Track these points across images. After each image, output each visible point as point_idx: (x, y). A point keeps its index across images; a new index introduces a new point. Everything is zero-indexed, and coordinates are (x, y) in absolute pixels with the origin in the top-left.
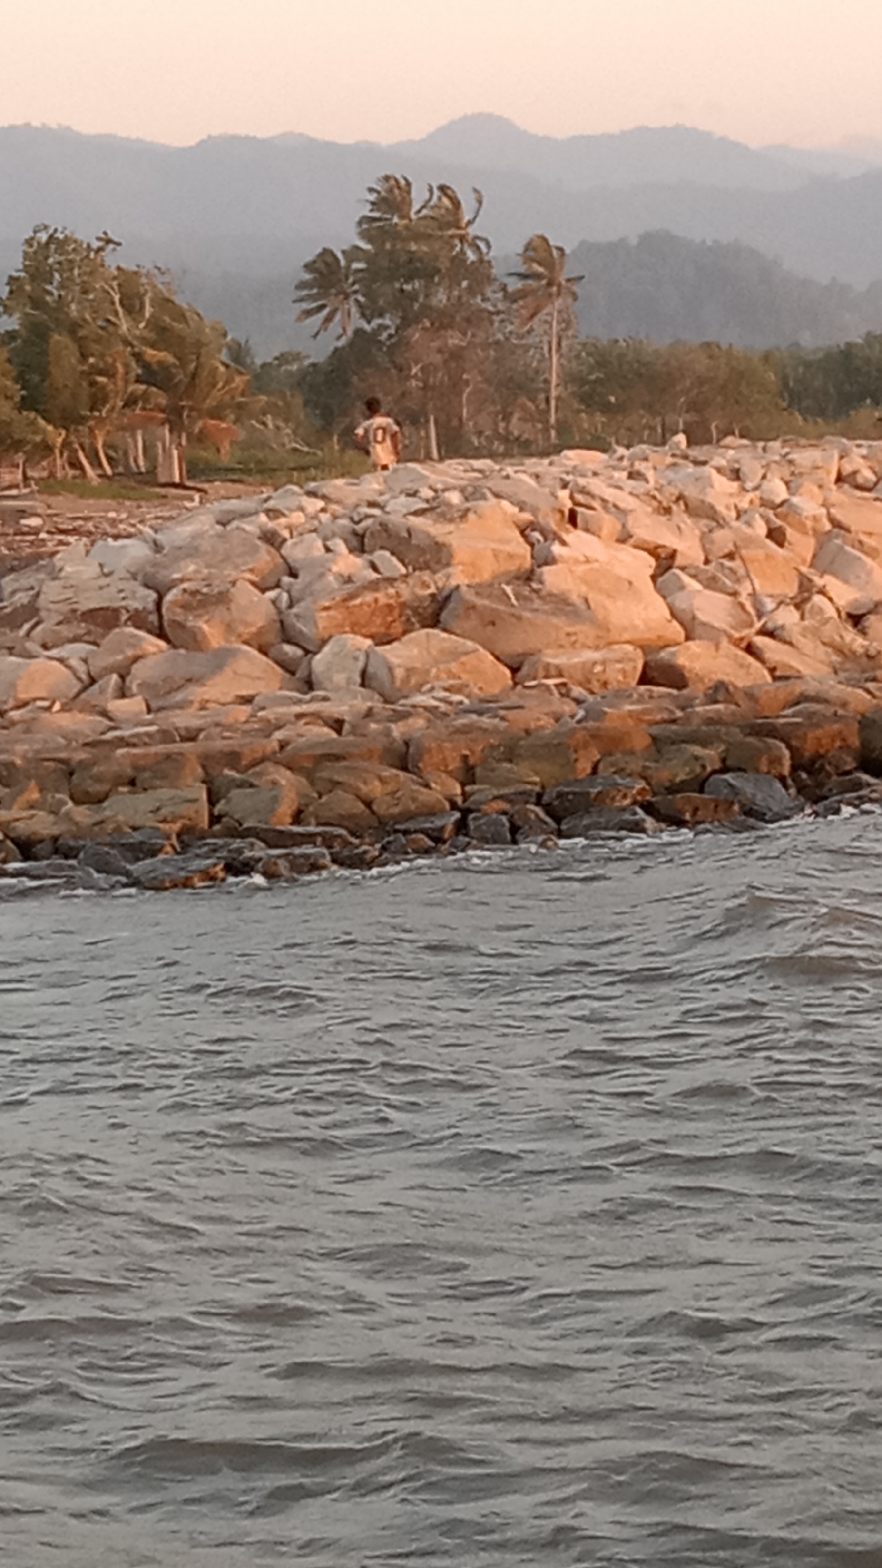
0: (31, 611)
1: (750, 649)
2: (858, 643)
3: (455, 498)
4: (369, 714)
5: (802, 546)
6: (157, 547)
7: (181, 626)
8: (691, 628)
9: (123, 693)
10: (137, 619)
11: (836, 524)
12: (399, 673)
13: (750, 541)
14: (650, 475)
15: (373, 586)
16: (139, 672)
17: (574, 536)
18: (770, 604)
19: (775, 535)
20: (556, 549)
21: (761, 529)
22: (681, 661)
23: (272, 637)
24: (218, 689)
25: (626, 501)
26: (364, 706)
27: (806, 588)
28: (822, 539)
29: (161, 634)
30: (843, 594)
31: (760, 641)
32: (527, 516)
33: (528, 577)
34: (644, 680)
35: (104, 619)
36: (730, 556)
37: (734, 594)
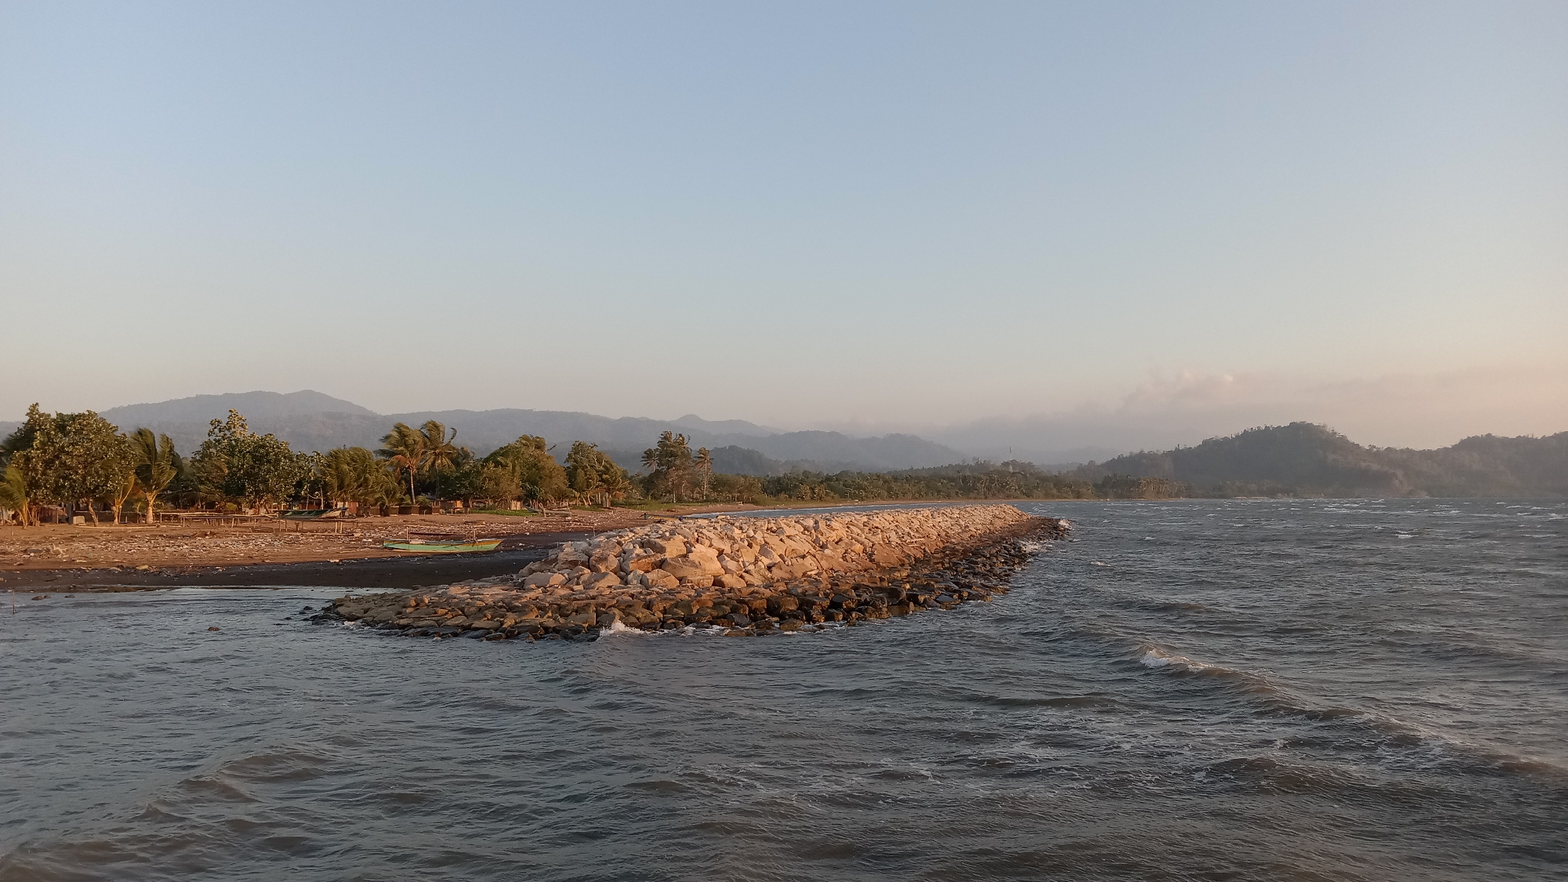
0: (556, 560)
1: (741, 577)
2: (770, 575)
3: (667, 534)
4: (641, 593)
5: (757, 548)
6: (590, 545)
7: (595, 566)
8: (727, 570)
9: (578, 584)
10: (583, 564)
11: (766, 542)
12: (650, 581)
13: (743, 547)
14: (719, 529)
15: (645, 557)
16: (583, 578)
17: (698, 546)
18: (747, 564)
19: (750, 545)
20: (693, 548)
21: (746, 543)
22: (723, 579)
23: (618, 569)
24: (602, 584)
25: (711, 535)
26: (640, 590)
27: (756, 560)
28: (762, 546)
29: (589, 568)
30: (766, 561)
31: (744, 574)
32: (686, 540)
33: (685, 556)
34: (714, 584)
35: (574, 563)
36: (738, 551)
37: (738, 561)
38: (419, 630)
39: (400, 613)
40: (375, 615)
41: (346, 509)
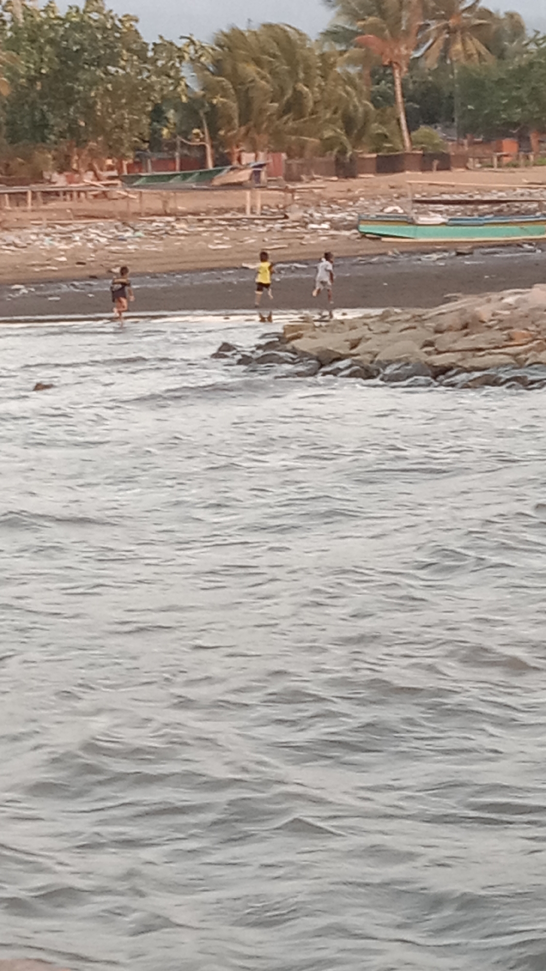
38: (477, 374)
39: (430, 344)
40: (376, 349)
41: (261, 166)
